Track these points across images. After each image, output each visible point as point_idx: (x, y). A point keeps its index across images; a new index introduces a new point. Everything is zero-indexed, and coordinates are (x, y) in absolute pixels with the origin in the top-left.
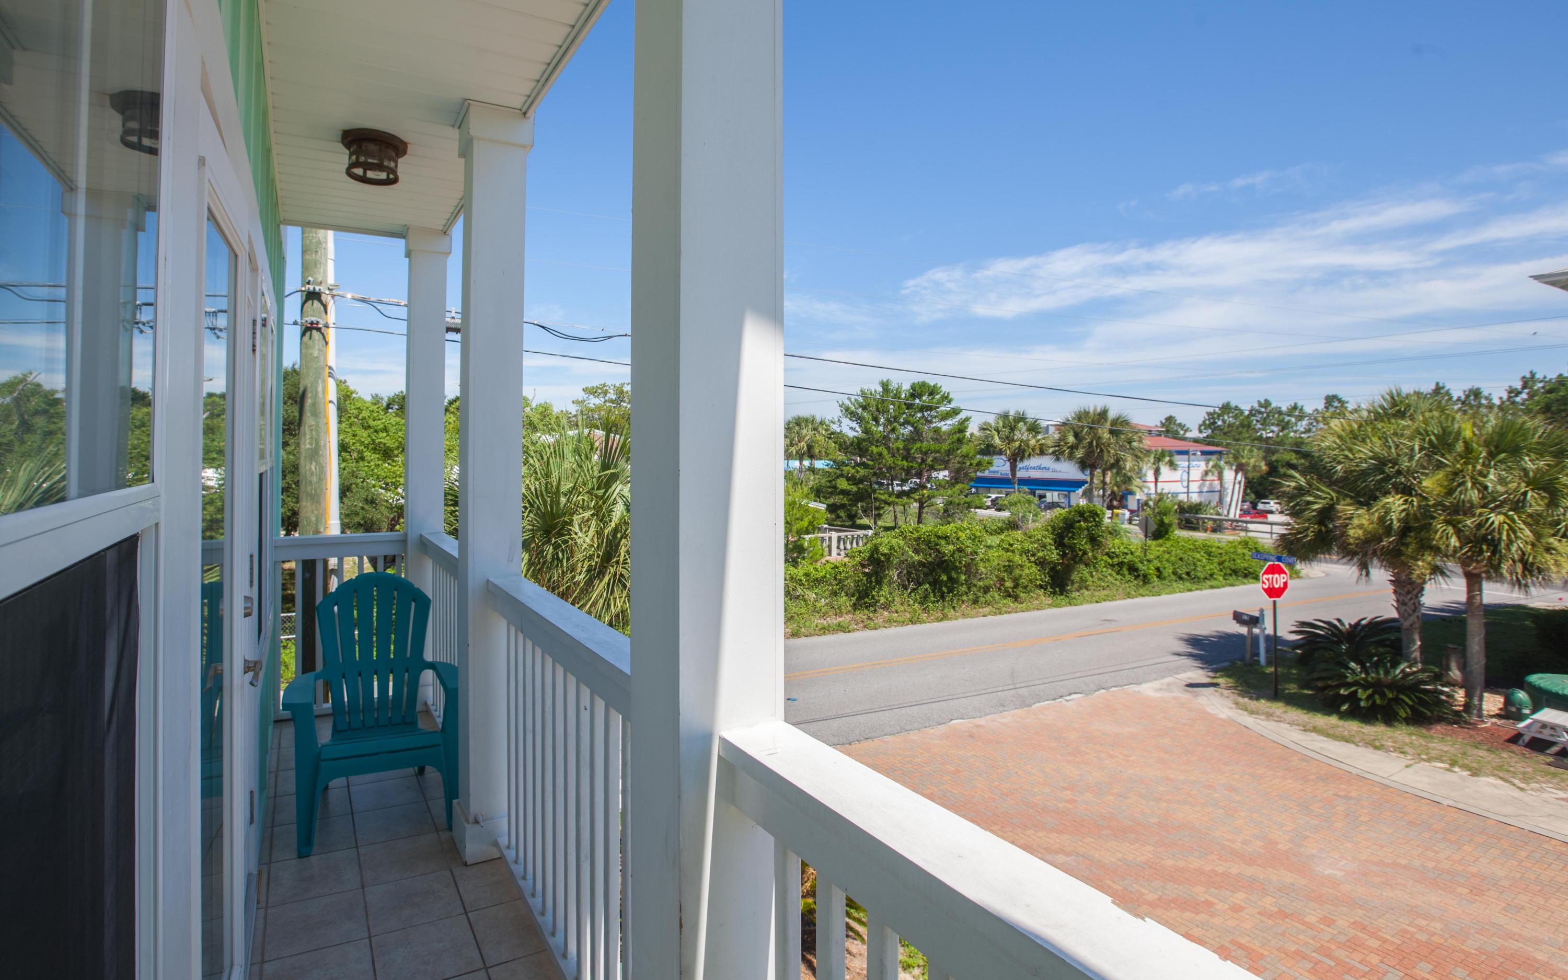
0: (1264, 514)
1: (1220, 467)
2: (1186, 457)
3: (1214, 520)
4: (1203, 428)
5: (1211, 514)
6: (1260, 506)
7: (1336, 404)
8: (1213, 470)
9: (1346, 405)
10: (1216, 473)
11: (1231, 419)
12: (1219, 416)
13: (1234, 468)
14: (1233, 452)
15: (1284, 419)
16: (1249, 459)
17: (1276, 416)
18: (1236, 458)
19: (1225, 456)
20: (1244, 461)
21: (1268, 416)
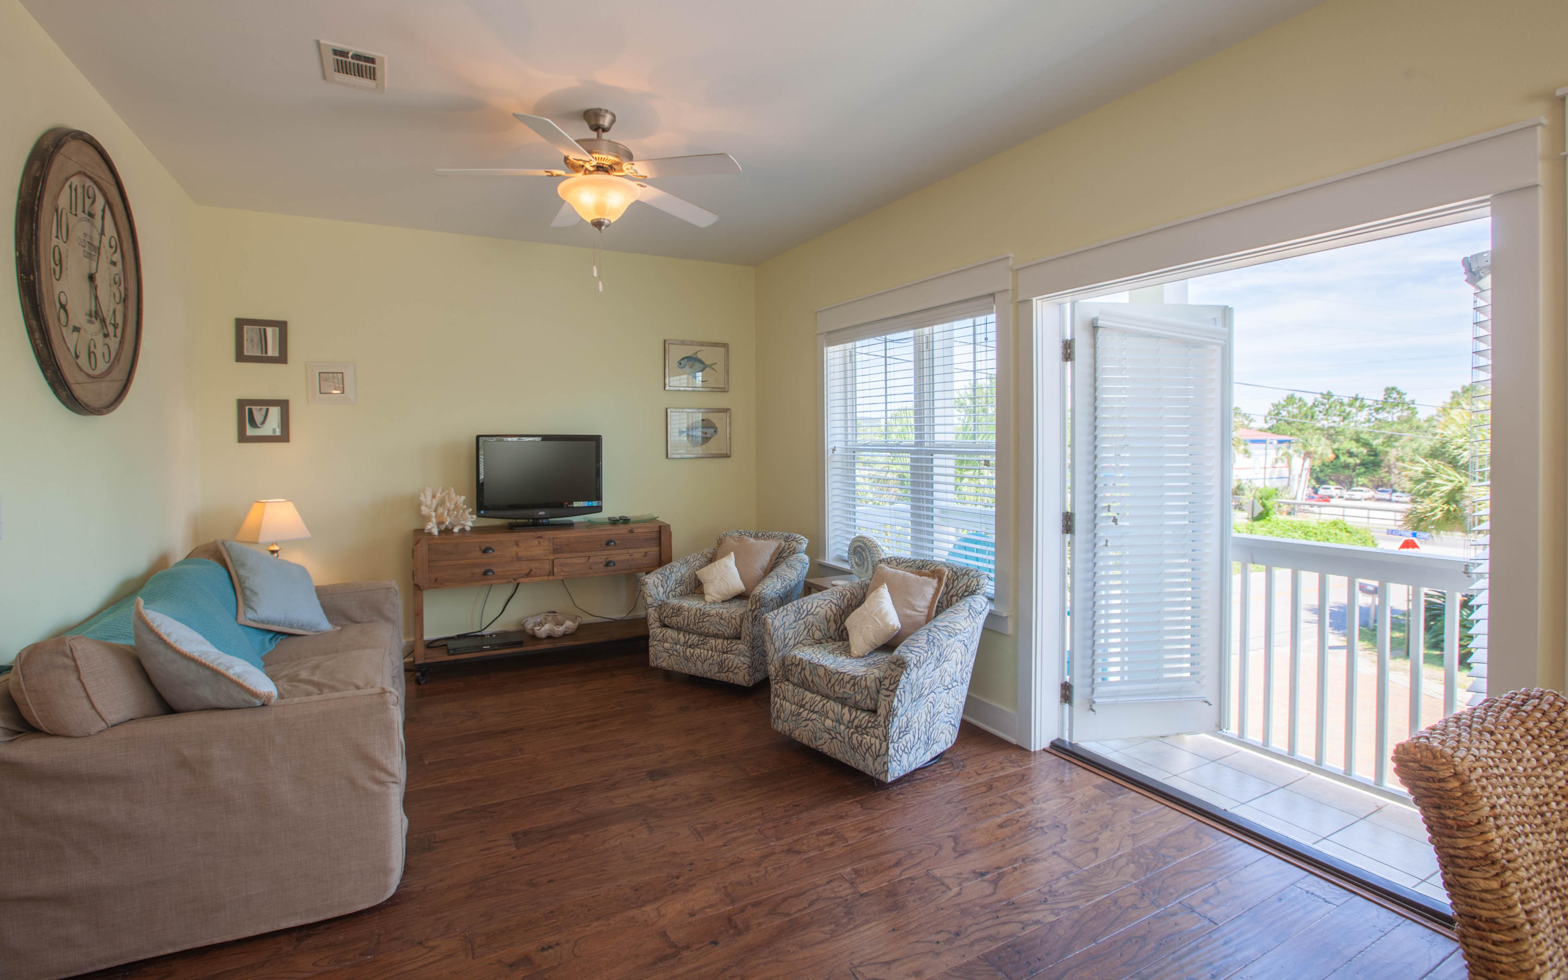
0: (1327, 498)
1: (1289, 455)
2: (1263, 445)
3: (1289, 504)
4: (1268, 418)
5: (1286, 499)
6: (1321, 492)
7: (1395, 395)
8: (1283, 457)
9: (1404, 397)
10: (1286, 460)
11: (1295, 410)
12: (1283, 407)
13: (1302, 455)
14: (1301, 440)
15: (1345, 410)
16: (1317, 447)
17: (1338, 407)
18: (1304, 446)
19: (1295, 445)
20: (1312, 449)
21: (1330, 407)
